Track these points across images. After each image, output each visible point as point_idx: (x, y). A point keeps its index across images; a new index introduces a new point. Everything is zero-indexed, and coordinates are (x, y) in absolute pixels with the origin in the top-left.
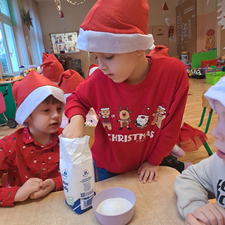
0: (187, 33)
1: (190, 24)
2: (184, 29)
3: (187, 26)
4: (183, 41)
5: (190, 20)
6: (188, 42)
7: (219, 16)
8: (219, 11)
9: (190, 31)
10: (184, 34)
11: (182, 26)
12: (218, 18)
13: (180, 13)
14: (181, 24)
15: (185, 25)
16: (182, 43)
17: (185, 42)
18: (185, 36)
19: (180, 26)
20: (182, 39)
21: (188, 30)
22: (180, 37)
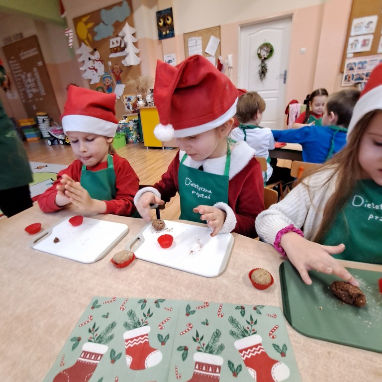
0: (37, 87)
1: (37, 75)
2: (29, 80)
3: (33, 76)
4: (33, 99)
5: (35, 69)
6: (41, 99)
7: (82, 66)
8: (80, 60)
9: (40, 84)
10: (31, 88)
11: (23, 77)
12: (81, 69)
13: (13, 57)
14: (21, 73)
15: (29, 75)
16: (30, 101)
17: (37, 100)
18: (34, 90)
19: (20, 77)
20: (30, 96)
21: (36, 82)
22: (25, 93)
